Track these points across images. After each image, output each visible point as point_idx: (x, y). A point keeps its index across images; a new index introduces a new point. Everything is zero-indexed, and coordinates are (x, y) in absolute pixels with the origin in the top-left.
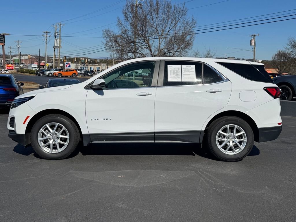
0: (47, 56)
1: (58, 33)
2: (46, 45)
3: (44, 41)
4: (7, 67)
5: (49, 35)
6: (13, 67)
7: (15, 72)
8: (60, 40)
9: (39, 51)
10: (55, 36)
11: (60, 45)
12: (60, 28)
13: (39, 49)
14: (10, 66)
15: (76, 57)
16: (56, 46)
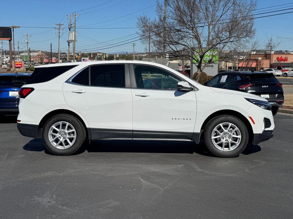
0: (60, 51)
1: (73, 25)
2: (59, 39)
3: (57, 34)
4: (15, 64)
5: (62, 27)
6: (21, 64)
7: (24, 71)
8: (75, 33)
9: (51, 46)
10: (70, 29)
11: (75, 39)
12: (75, 19)
13: (51, 44)
14: (18, 63)
15: (92, 52)
16: (71, 40)
